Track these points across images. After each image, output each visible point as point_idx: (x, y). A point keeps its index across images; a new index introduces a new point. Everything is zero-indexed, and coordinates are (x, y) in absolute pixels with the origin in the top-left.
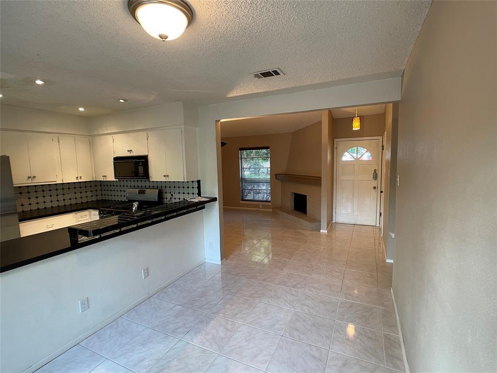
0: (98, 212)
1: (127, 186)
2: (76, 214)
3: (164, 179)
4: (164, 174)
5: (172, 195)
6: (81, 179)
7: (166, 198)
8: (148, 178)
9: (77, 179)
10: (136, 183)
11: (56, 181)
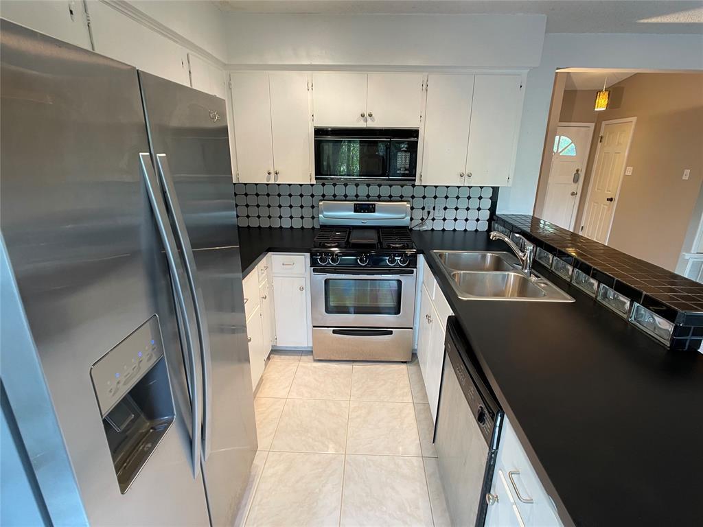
5: (429, 212)
7: (412, 219)
8: (413, 178)
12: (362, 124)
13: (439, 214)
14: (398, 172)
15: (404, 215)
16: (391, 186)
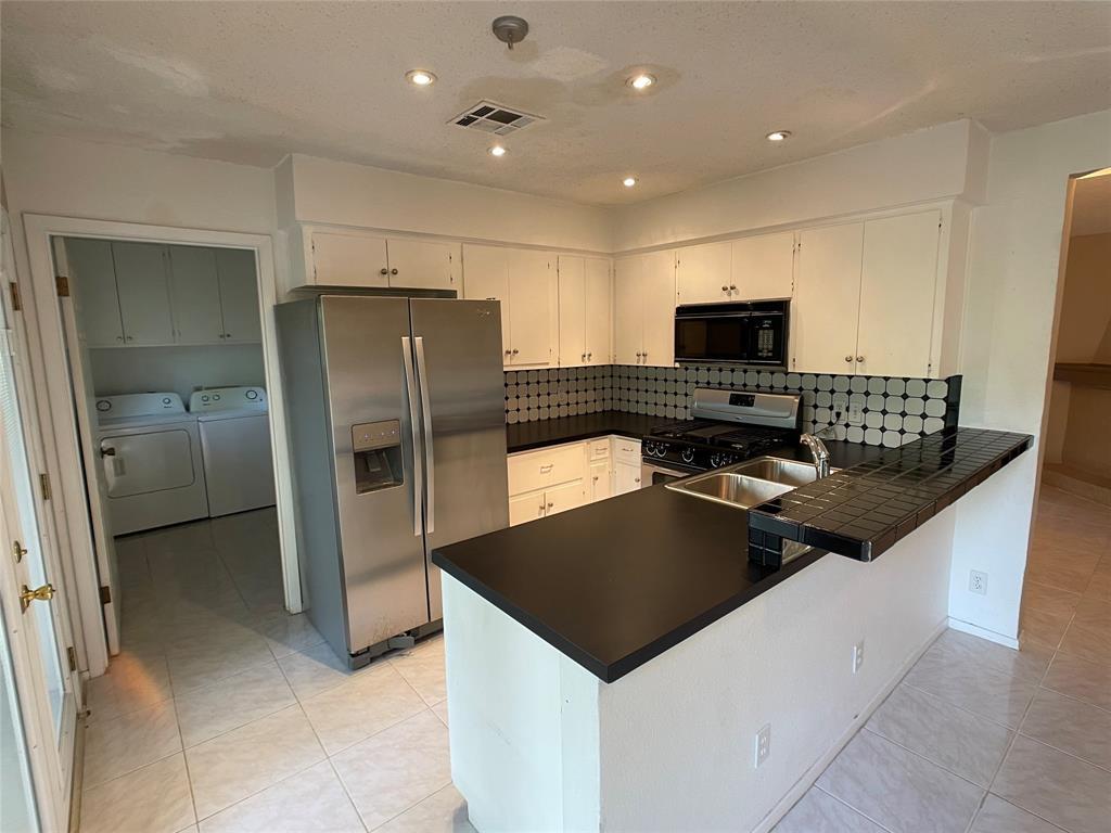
0: (640, 445)
1: (697, 383)
2: (588, 443)
3: (844, 369)
4: (851, 353)
5: (838, 415)
6: (589, 360)
7: (815, 422)
8: (784, 363)
9: (583, 361)
10: (726, 377)
11: (547, 364)
12: (724, 299)
13: (856, 418)
14: (760, 354)
15: (787, 414)
16: (772, 373)
